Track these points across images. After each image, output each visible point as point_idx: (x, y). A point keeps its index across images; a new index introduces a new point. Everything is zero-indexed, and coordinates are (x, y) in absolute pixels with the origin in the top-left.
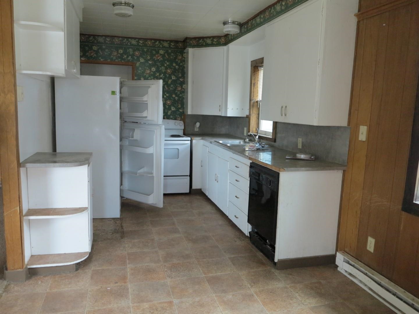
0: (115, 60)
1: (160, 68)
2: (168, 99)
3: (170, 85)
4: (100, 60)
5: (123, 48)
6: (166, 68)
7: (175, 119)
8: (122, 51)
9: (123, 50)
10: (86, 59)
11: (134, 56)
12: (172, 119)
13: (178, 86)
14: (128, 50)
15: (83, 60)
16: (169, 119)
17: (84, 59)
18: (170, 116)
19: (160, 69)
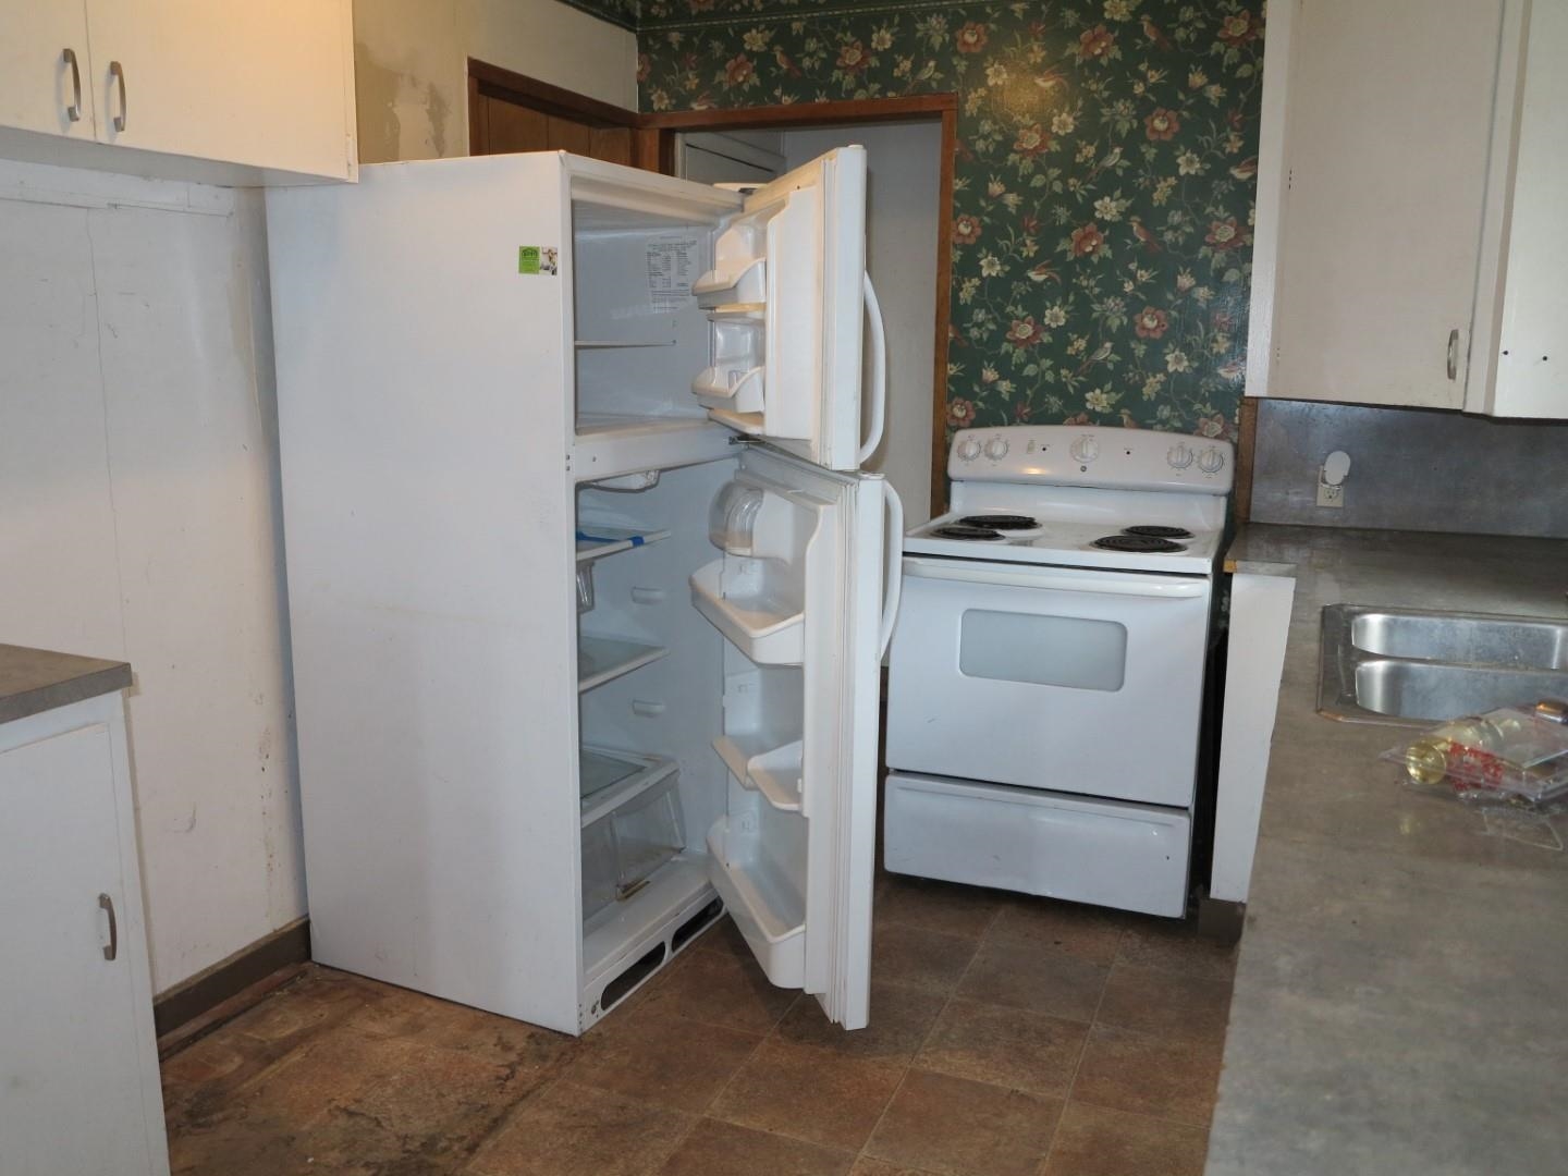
0: (851, 93)
1: (1104, 111)
2: (1144, 304)
3: (1164, 211)
4: (778, 101)
5: (896, 20)
6: (1144, 109)
7: (1188, 429)
8: (888, 36)
9: (896, 30)
10: (715, 106)
11: (956, 53)
12: (1166, 426)
13: (1218, 219)
14: (919, 26)
15: (700, 112)
16: (1150, 427)
17: (704, 107)
18: (1153, 405)
19: (1104, 120)
